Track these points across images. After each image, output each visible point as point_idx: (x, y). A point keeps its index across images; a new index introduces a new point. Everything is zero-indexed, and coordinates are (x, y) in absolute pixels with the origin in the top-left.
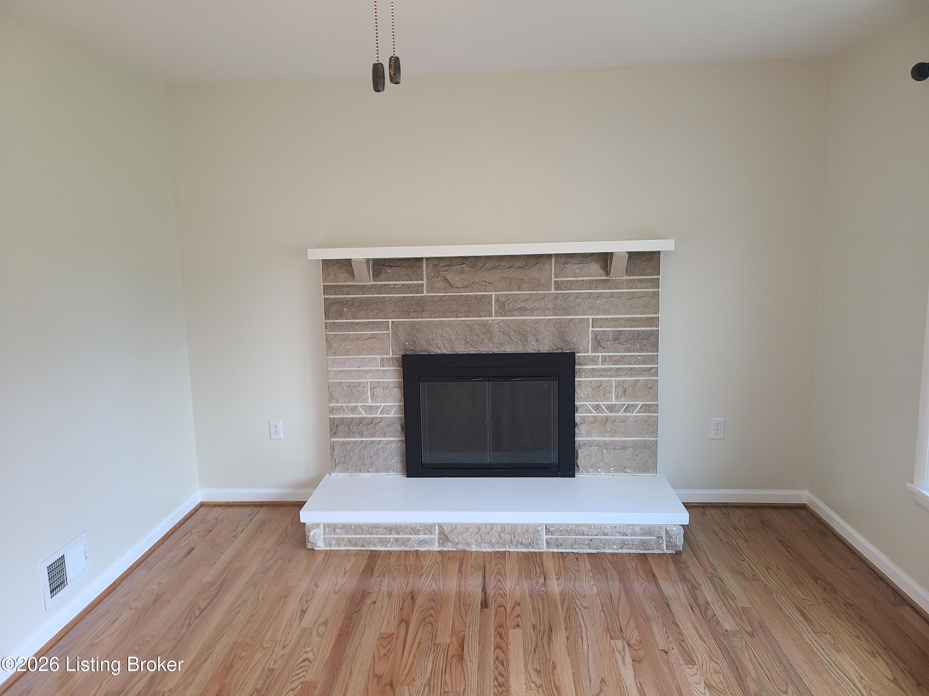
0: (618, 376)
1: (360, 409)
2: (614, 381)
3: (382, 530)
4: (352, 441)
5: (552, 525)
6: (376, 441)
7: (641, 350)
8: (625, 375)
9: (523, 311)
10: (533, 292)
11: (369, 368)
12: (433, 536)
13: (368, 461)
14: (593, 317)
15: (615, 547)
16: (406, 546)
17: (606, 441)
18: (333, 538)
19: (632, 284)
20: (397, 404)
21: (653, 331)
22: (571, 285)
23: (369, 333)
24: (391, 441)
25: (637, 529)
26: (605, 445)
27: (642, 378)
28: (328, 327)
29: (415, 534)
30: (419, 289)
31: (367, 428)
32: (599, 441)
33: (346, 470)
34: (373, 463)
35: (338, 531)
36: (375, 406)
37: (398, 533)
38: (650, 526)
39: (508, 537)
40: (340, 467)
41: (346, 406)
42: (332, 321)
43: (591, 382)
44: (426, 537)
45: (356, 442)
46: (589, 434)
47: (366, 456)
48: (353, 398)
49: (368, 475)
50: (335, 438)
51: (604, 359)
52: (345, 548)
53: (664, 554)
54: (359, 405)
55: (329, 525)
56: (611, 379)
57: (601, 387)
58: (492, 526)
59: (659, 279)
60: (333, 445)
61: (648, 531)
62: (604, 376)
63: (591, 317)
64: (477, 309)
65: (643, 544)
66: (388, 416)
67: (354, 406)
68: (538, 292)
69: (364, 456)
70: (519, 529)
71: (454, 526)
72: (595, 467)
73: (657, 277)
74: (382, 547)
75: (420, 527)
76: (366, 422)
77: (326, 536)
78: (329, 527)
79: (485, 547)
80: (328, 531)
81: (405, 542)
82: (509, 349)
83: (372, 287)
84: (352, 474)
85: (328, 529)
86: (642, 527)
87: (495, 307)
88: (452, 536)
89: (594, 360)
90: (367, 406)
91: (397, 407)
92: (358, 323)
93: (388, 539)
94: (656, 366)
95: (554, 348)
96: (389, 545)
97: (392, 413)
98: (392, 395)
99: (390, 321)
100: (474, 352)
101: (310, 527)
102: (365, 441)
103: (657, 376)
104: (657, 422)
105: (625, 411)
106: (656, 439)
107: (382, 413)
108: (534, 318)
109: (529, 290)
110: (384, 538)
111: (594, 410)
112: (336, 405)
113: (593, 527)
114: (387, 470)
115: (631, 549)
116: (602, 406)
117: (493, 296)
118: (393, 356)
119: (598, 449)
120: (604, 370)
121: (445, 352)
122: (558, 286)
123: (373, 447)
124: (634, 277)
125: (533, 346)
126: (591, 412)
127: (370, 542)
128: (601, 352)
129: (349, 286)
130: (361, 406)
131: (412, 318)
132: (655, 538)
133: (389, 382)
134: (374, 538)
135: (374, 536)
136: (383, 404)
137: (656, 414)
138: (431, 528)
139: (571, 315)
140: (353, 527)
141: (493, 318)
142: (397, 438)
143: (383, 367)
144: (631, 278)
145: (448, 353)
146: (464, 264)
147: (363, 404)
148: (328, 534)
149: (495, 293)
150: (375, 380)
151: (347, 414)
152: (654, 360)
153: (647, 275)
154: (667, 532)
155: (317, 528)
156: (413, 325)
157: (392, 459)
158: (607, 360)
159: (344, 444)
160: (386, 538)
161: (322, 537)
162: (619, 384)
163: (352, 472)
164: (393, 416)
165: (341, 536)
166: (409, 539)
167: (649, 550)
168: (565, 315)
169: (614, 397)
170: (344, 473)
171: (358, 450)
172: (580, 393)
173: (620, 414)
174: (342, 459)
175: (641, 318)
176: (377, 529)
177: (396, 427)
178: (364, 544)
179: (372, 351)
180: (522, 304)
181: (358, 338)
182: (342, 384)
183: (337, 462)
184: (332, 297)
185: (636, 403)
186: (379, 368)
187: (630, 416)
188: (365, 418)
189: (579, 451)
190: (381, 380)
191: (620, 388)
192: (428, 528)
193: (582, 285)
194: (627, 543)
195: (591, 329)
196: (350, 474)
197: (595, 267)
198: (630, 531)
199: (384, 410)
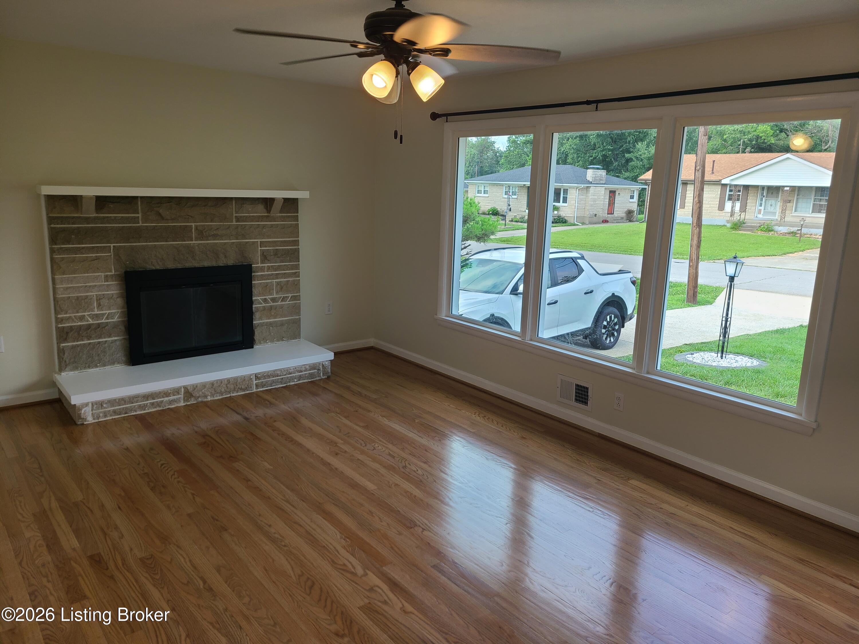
0: (277, 278)
1: (87, 317)
2: (275, 282)
3: (140, 398)
4: (81, 344)
5: (259, 373)
6: (102, 341)
7: (290, 261)
8: (282, 278)
9: (215, 237)
10: (221, 224)
11: (94, 284)
12: (180, 396)
13: (97, 358)
14: (261, 240)
15: (296, 380)
16: (160, 407)
17: (271, 321)
18: (101, 412)
19: (283, 219)
20: (119, 311)
21: (296, 248)
22: (245, 219)
23: (94, 255)
24: (116, 340)
25: (307, 367)
26: (271, 324)
27: (291, 279)
28: (56, 251)
29: (167, 397)
30: (135, 220)
31: (95, 332)
32: (267, 322)
33: (76, 368)
34: (102, 359)
35: (105, 406)
36: (101, 314)
37: (153, 399)
38: (314, 364)
39: (232, 387)
40: (70, 367)
41: (74, 316)
42: (59, 246)
43: (261, 283)
44: (175, 397)
45: (84, 344)
46: (260, 318)
47: (94, 354)
48: (81, 308)
49: (96, 369)
50: (64, 343)
51: (269, 268)
52: (111, 418)
53: (322, 379)
54: (86, 314)
55: (96, 402)
56: (273, 281)
57: (267, 287)
58: (221, 381)
59: (298, 215)
60: (63, 349)
61: (313, 367)
62: (269, 280)
63: (259, 240)
64: (182, 236)
65: (311, 375)
66: (112, 320)
67: (82, 316)
68: (225, 223)
69: (93, 355)
70: (239, 380)
71: (195, 386)
72: (265, 340)
73: (296, 214)
74: (141, 411)
75: (171, 391)
76: (94, 327)
77: (94, 412)
78: (97, 404)
79: (217, 396)
80: (96, 407)
81: (158, 404)
82: (206, 264)
83: (95, 218)
84: (82, 371)
85: (96, 406)
86: (309, 365)
87: (195, 234)
88: (195, 393)
89: (262, 269)
90: (94, 314)
91: (120, 314)
92: (83, 248)
93: (146, 404)
94: (298, 271)
95: (237, 262)
96: (146, 409)
97: (116, 318)
98: (116, 304)
99: (112, 245)
100: (180, 267)
101: (81, 406)
102: (93, 342)
103: (299, 277)
104: (300, 306)
105: (282, 301)
106: (299, 317)
107: (107, 318)
108: (222, 241)
109: (218, 222)
110: (142, 404)
111: (263, 302)
112: (65, 316)
113: (283, 370)
114: (113, 363)
115: (304, 380)
116: (268, 299)
117: (193, 226)
118: (116, 273)
119: (267, 328)
120: (269, 275)
121: (158, 267)
122: (238, 219)
123: (100, 346)
124: (284, 214)
125: (223, 261)
126: (261, 304)
127: (132, 409)
128: (266, 264)
129: (74, 217)
130: (88, 315)
131: (131, 243)
132: (316, 370)
133: (112, 294)
134: (135, 406)
135: (134, 404)
136: (108, 312)
137: (299, 301)
138: (179, 390)
139: (247, 239)
140: (117, 401)
141: (194, 242)
142: (120, 337)
143: (107, 281)
144: (282, 214)
145: (161, 269)
146: (171, 202)
147: (89, 313)
148: (95, 410)
149: (195, 224)
150: (100, 293)
151: (75, 322)
152: (297, 267)
153: (291, 213)
154: (323, 365)
155: (86, 406)
156: (132, 248)
157: (117, 354)
158: (271, 268)
159: (73, 347)
160: (144, 404)
161: (91, 413)
162: (278, 284)
163: (81, 369)
164: (117, 320)
165: (106, 410)
166: (163, 401)
167: (314, 378)
168: (243, 240)
169: (275, 293)
170: (73, 371)
171: (86, 350)
172: (255, 291)
173: (279, 303)
174: (72, 360)
175: (289, 240)
176: (137, 399)
177: (120, 329)
178: (127, 411)
179: (98, 270)
180: (215, 232)
181: (85, 260)
182: (70, 298)
183: (67, 362)
184: (59, 226)
185: (288, 295)
186: (103, 283)
187: (285, 304)
188: (93, 324)
189: (255, 330)
190: (106, 293)
191: (279, 286)
192: (176, 391)
193: (253, 219)
194: (302, 376)
195: (259, 248)
196: (79, 371)
197: (261, 207)
198: (304, 369)
199: (109, 316)
